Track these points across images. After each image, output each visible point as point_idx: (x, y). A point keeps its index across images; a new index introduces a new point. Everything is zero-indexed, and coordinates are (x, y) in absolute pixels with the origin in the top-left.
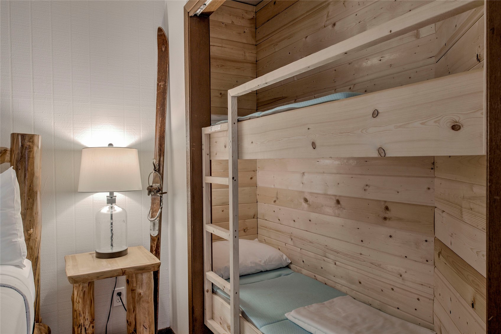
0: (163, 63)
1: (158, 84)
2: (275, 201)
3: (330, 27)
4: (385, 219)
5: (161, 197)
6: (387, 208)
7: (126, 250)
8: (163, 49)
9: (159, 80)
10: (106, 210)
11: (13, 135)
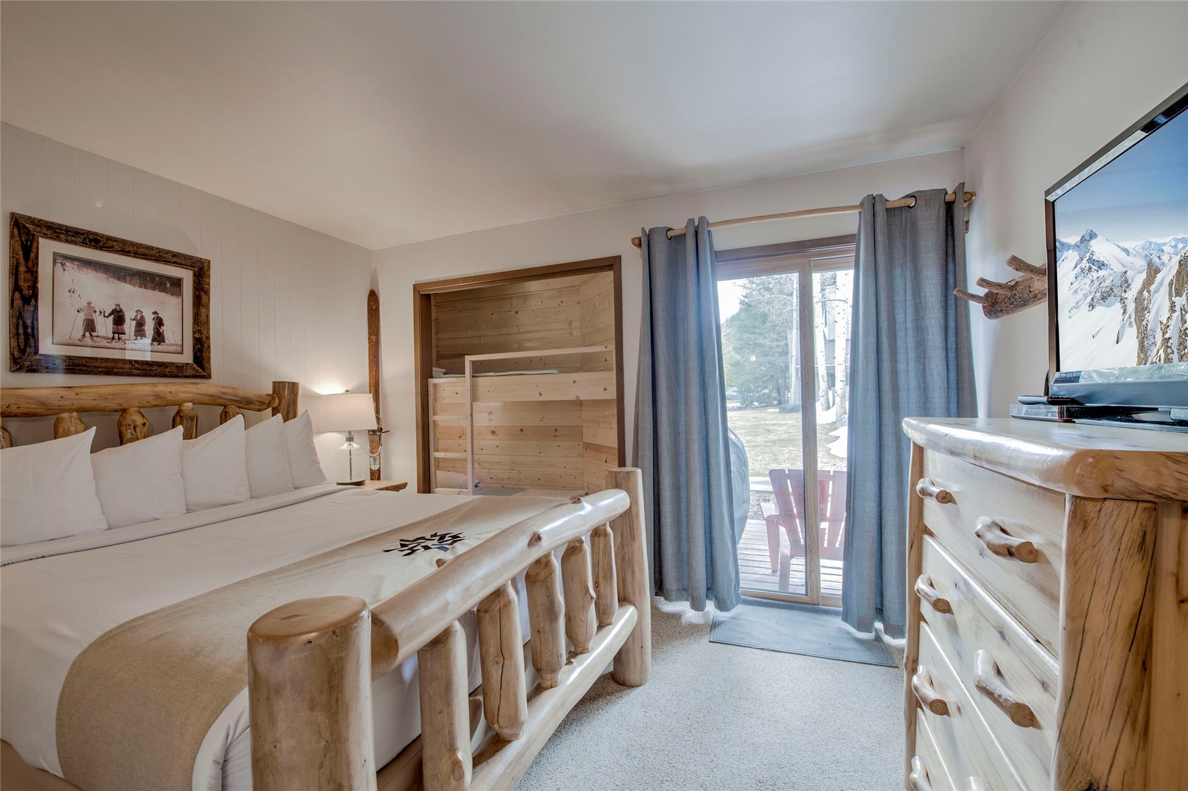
0: (374, 319)
1: (369, 338)
2: (460, 437)
3: (514, 313)
4: (555, 436)
5: (380, 435)
6: (556, 430)
7: (365, 480)
8: (374, 308)
9: (370, 334)
10: (345, 446)
11: (274, 383)
